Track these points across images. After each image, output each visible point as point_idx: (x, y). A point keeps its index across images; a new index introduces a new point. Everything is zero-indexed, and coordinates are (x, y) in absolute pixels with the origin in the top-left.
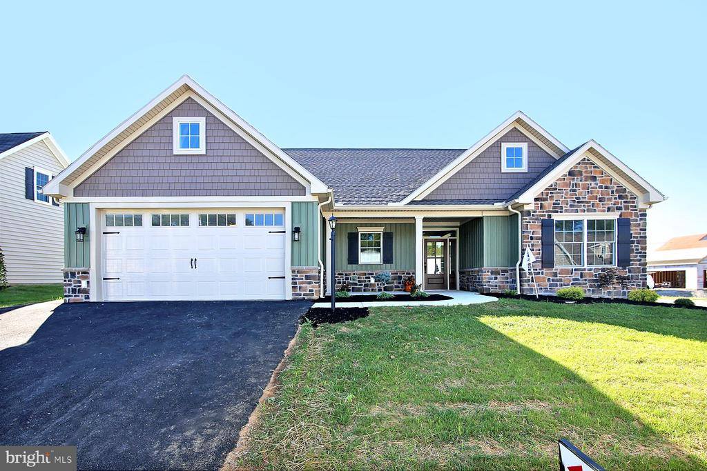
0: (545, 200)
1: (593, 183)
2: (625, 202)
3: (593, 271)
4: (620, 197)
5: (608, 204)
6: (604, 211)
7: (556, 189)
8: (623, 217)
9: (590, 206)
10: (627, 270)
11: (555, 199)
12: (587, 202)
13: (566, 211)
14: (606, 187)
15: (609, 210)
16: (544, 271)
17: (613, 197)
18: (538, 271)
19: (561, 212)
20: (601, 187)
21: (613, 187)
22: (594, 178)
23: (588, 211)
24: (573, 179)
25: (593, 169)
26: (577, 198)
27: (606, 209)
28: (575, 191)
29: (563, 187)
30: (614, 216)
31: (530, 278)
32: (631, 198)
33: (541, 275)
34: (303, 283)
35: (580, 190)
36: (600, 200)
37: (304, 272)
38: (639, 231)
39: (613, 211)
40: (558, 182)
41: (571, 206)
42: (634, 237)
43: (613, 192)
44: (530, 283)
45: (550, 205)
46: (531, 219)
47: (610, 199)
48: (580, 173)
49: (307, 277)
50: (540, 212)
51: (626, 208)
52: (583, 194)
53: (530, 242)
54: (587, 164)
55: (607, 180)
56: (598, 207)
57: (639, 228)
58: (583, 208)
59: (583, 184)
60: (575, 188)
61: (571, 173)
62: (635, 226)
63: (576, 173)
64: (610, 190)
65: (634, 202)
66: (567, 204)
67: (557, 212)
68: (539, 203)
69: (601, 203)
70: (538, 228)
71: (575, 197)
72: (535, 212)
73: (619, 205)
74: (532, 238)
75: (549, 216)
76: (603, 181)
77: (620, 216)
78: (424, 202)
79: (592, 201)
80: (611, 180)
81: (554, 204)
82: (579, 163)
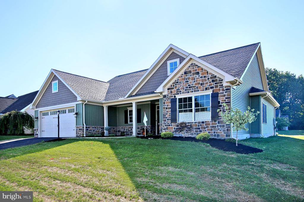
0: (173, 88)
1: (197, 76)
2: (215, 84)
3: (197, 123)
4: (213, 81)
5: (206, 86)
6: (203, 90)
7: (178, 82)
8: (214, 92)
9: (195, 89)
10: (217, 122)
11: (178, 88)
12: (194, 87)
13: (183, 93)
14: (204, 77)
15: (206, 89)
16: (173, 124)
17: (209, 82)
18: (170, 124)
19: (180, 94)
20: (202, 77)
21: (209, 76)
22: (198, 73)
23: (195, 91)
24: (187, 76)
25: (197, 68)
26: (189, 85)
27: (205, 89)
28: (187, 82)
29: (181, 81)
30: (210, 92)
31: (166, 128)
32: (219, 81)
33: (171, 126)
34: (78, 131)
35: (190, 81)
36: (201, 84)
37: (79, 128)
38: (225, 99)
39: (209, 89)
40: (179, 79)
41: (186, 90)
42: (222, 103)
43: (208, 79)
44: (166, 130)
45: (175, 91)
46: (166, 99)
47: (207, 83)
48: (190, 72)
49: (80, 129)
50: (171, 95)
51: (216, 87)
52: (192, 83)
53: (166, 110)
54: (194, 66)
55: (205, 73)
56: (200, 88)
57: (225, 98)
58: (192, 90)
59: (192, 78)
60: (188, 80)
61: (185, 73)
62: (222, 96)
63: (188, 72)
64: (207, 78)
65: (221, 83)
66: (184, 89)
67: (178, 94)
68: (170, 90)
69: (202, 86)
70: (169, 103)
71: (188, 85)
72: (168, 95)
73: (213, 86)
74: (167, 108)
75: (175, 96)
76: (203, 74)
77: (213, 92)
78: (136, 95)
79: (197, 86)
80: (207, 72)
81: (177, 90)
82: (190, 67)
